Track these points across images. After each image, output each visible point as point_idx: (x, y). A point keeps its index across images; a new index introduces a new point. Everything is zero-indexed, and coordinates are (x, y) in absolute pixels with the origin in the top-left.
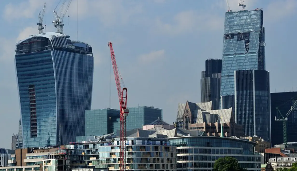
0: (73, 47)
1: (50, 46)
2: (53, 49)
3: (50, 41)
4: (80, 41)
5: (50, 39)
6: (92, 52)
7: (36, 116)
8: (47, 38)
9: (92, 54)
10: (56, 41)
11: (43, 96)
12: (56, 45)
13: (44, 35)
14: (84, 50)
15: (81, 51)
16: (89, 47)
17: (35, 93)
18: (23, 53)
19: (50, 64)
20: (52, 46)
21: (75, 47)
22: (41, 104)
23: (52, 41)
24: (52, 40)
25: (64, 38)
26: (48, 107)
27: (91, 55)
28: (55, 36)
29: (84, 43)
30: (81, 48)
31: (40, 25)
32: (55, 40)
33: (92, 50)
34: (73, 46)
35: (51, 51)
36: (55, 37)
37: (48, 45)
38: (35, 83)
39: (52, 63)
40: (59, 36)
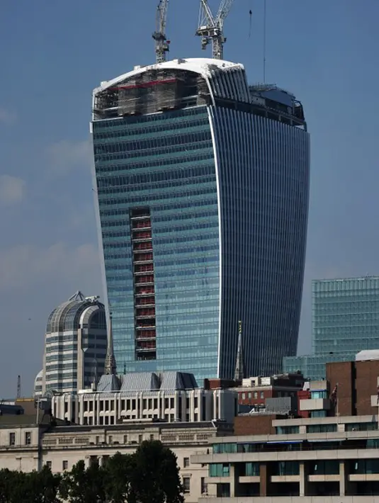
0: (262, 102)
1: (205, 94)
2: (214, 104)
3: (204, 79)
4: (277, 86)
5: (204, 76)
6: (303, 118)
7: (153, 298)
8: (193, 72)
9: (305, 125)
10: (220, 80)
11: (178, 240)
12: (221, 92)
13: (182, 64)
14: (286, 112)
15: (281, 115)
16: (298, 105)
17: (152, 232)
18: (116, 115)
19: (205, 146)
20: (210, 95)
21: (267, 100)
22: (172, 263)
23: (209, 79)
24: (211, 77)
25: (239, 72)
26: (193, 272)
27: (302, 127)
28: (216, 66)
29: (286, 93)
30: (281, 104)
31: (160, 38)
32: (218, 77)
33: (305, 114)
34: (262, 98)
35: (208, 108)
36: (216, 70)
37: (199, 93)
38: (151, 203)
39: (211, 145)
40: (226, 67)
